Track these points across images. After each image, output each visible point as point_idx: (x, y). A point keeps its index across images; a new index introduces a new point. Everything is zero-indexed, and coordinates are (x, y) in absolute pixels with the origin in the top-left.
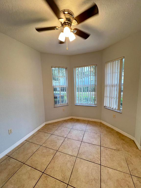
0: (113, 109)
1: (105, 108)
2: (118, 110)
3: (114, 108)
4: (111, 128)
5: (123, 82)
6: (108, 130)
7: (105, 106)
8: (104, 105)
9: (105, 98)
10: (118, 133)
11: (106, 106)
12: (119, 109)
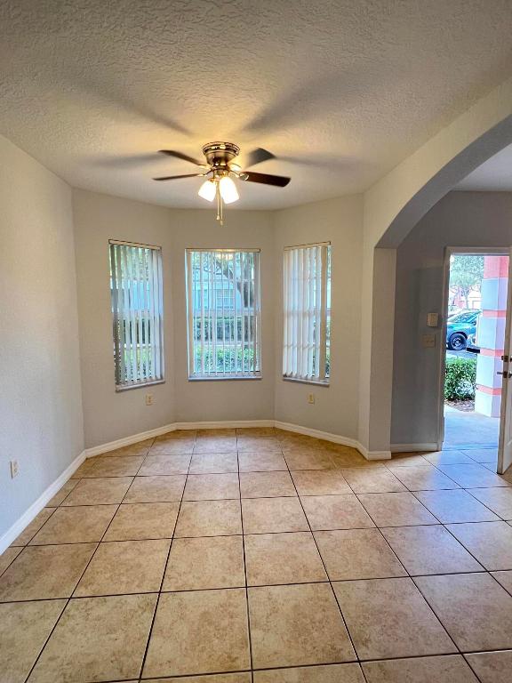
0: (306, 378)
1: (285, 380)
2: (320, 378)
3: (309, 377)
4: (302, 435)
5: (329, 306)
6: (296, 439)
7: (285, 376)
8: (284, 373)
9: (285, 349)
10: (322, 442)
11: (289, 374)
12: (322, 377)
